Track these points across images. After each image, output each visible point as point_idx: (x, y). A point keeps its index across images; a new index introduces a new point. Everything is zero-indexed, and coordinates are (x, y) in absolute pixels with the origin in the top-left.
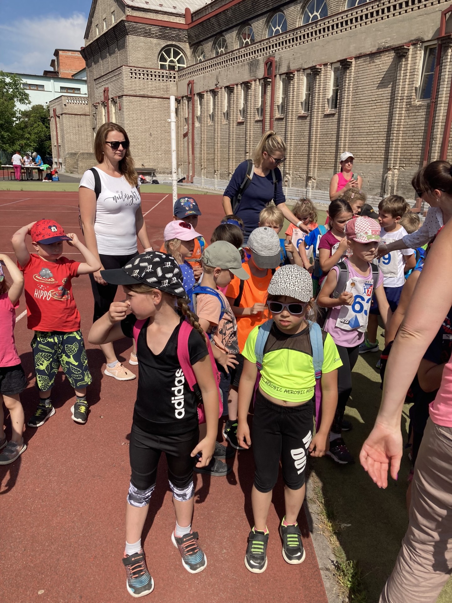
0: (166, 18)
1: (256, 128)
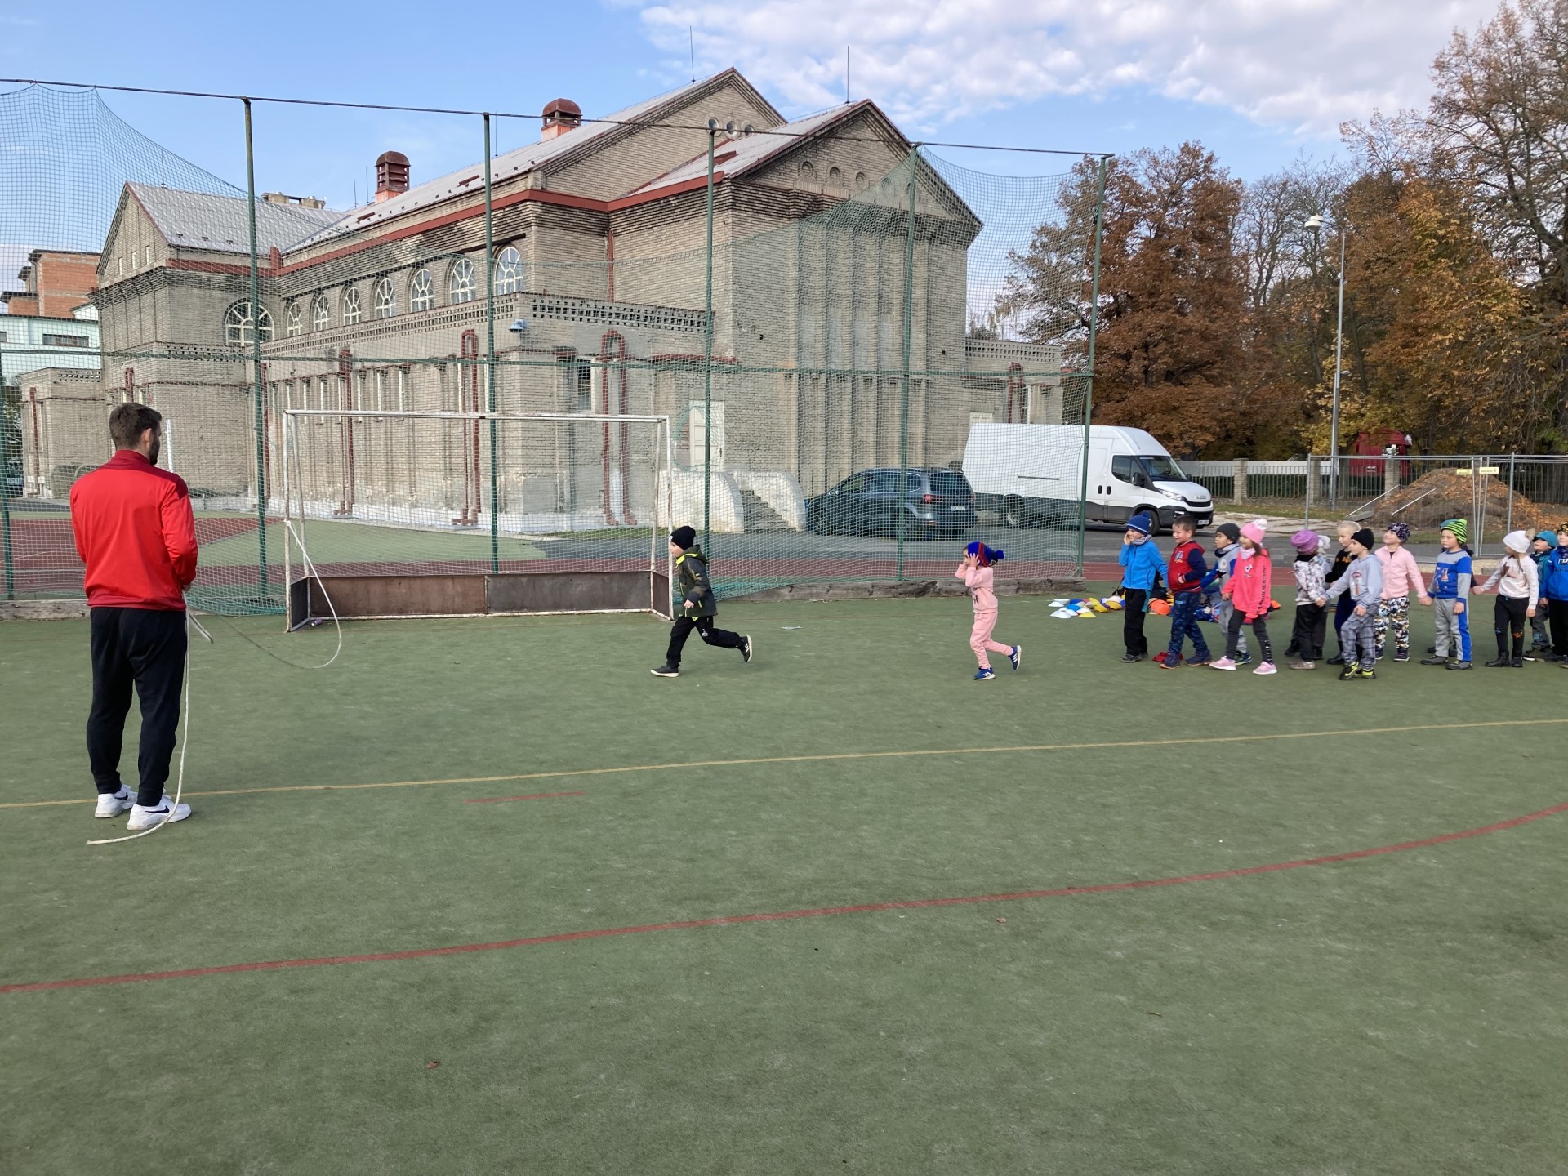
1: (336, 431)
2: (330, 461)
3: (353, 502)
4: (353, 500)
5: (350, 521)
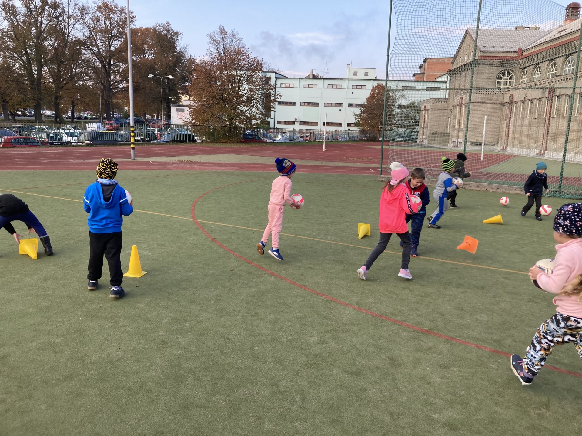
0: (505, 55)
1: (542, 122)
2: (537, 133)
3: (546, 150)
4: (546, 149)
5: (544, 158)
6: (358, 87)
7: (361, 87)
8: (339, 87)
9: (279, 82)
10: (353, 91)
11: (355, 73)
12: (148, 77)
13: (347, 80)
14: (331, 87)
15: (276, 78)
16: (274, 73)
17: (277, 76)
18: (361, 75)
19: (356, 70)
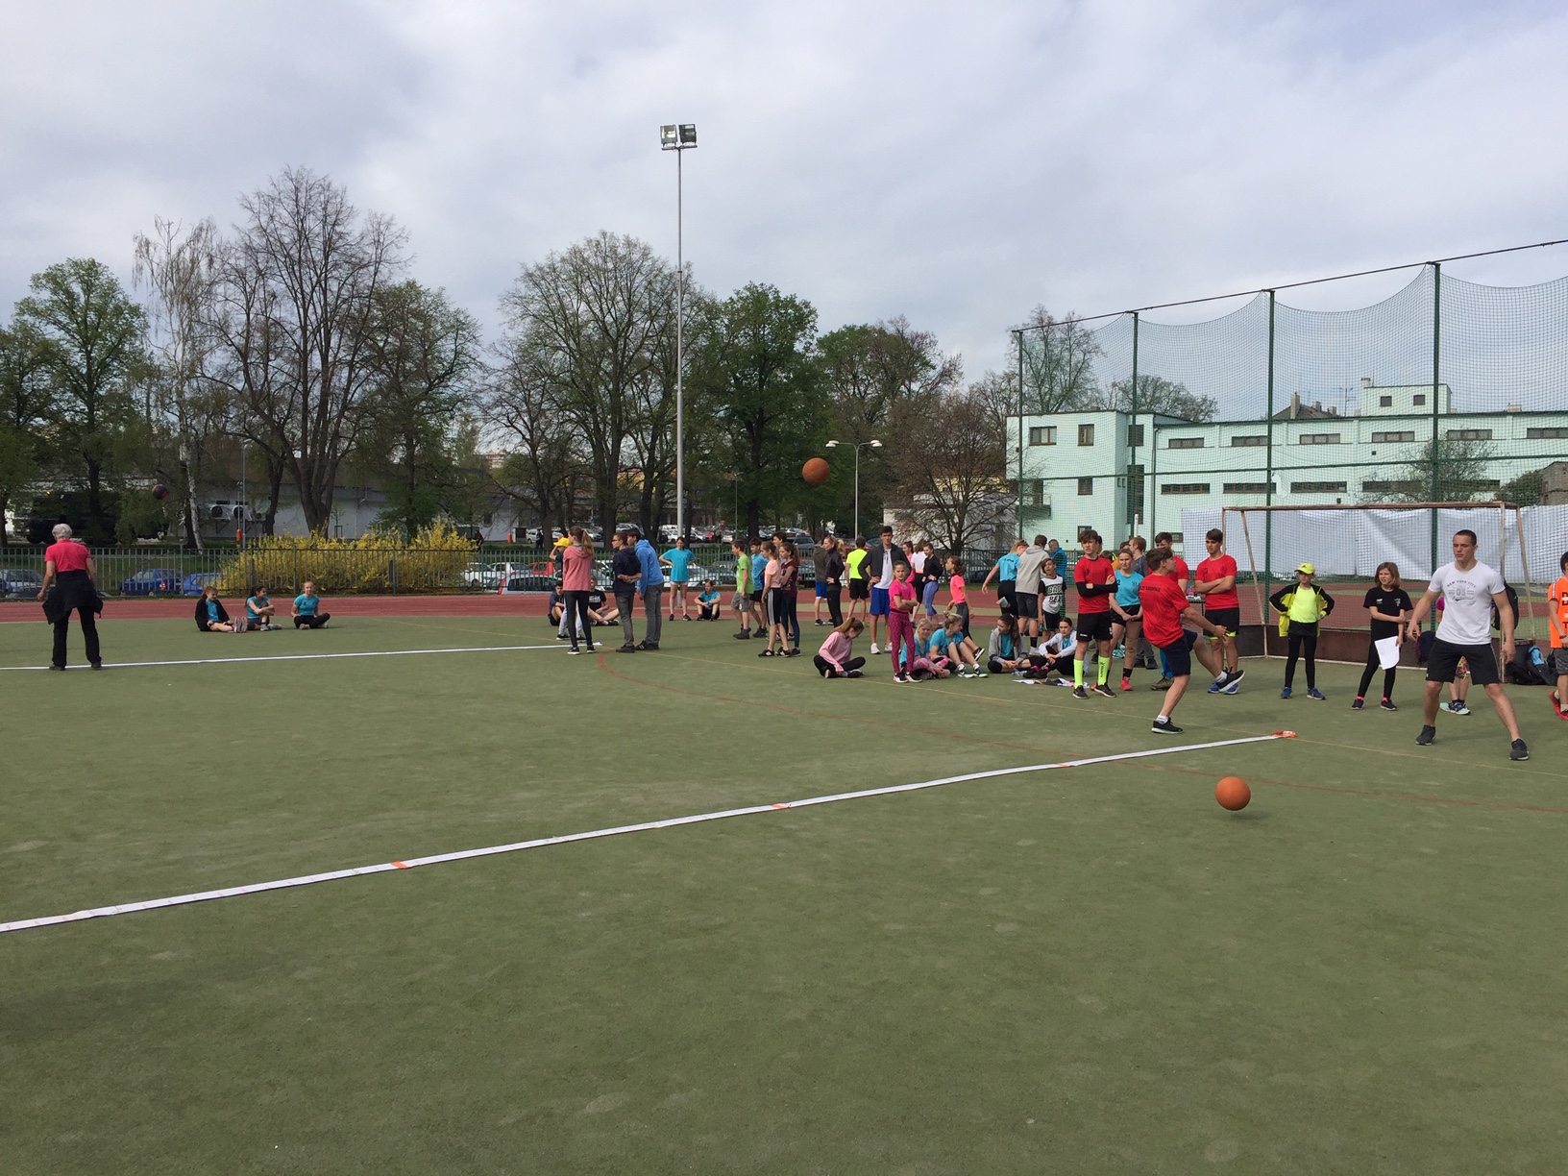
6: (1389, 437)
7: (1400, 437)
8: (1331, 439)
9: (1166, 436)
10: (1376, 447)
11: (1386, 401)
12: (827, 445)
13: (1356, 422)
14: (1310, 440)
15: (1155, 425)
16: (1152, 416)
17: (1161, 421)
18: (1402, 404)
19: (1386, 393)
